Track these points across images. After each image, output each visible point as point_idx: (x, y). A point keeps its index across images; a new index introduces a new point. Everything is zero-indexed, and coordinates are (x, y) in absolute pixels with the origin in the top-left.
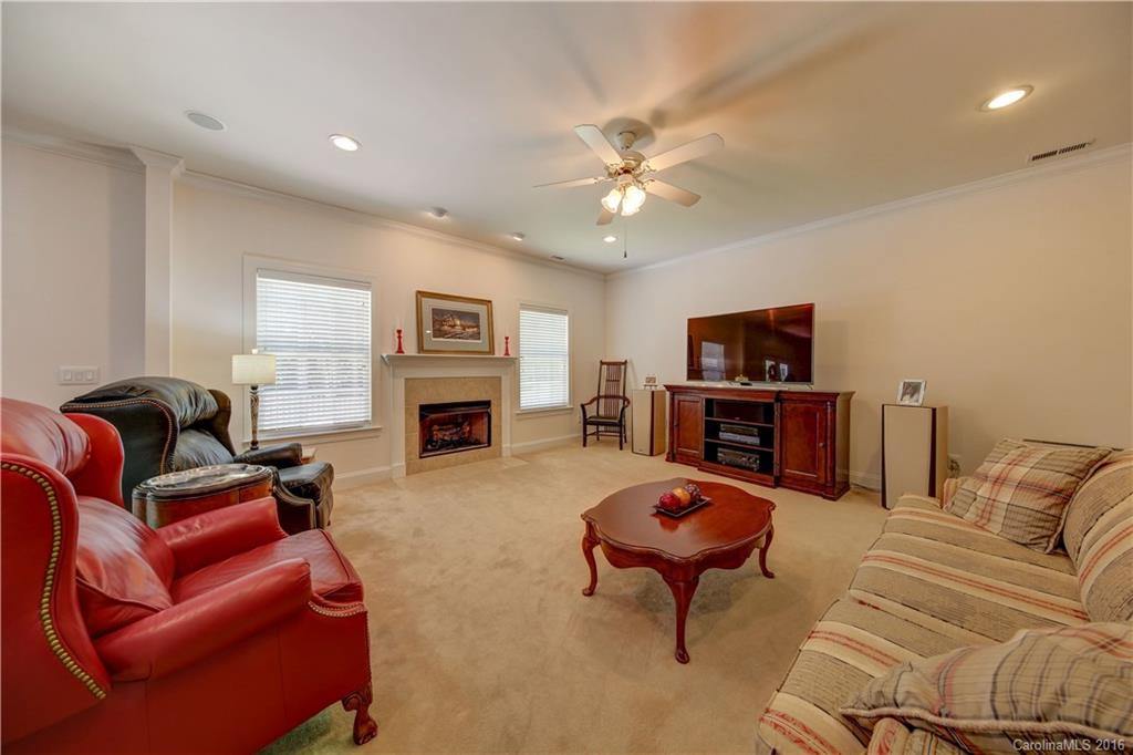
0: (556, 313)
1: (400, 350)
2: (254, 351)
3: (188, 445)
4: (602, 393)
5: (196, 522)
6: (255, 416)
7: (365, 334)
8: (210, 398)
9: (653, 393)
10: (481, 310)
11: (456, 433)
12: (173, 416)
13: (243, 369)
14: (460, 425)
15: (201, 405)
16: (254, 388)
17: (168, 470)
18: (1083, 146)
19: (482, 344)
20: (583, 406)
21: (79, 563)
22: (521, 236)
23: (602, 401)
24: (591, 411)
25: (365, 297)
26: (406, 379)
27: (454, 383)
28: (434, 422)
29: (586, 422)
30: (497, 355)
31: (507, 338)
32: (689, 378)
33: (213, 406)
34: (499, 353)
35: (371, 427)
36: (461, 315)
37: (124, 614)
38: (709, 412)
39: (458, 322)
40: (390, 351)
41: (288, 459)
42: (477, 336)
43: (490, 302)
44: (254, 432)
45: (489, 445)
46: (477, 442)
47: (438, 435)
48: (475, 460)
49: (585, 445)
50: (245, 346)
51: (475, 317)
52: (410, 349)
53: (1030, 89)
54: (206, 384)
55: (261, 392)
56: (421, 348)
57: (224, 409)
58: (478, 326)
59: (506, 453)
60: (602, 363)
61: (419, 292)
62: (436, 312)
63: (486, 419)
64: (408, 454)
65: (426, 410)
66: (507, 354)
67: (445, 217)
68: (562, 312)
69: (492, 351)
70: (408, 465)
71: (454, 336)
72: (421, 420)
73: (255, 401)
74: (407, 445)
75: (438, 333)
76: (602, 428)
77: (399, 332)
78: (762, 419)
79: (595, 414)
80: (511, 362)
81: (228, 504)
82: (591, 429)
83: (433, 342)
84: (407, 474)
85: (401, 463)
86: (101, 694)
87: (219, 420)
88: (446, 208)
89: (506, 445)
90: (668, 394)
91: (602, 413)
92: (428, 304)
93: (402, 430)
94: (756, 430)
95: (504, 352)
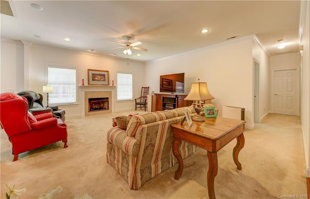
0: (129, 74)
1: (83, 84)
2: (48, 85)
3: (35, 104)
4: (142, 96)
5: (39, 115)
6: (48, 100)
7: (74, 80)
8: (39, 95)
9: (152, 96)
10: (106, 73)
11: (99, 106)
12: (33, 98)
13: (45, 89)
14: (100, 104)
15: (37, 97)
16: (48, 93)
17: (32, 108)
18: (235, 37)
19: (106, 83)
20: (135, 99)
21: (28, 114)
22: (115, 55)
23: (142, 98)
24: (138, 101)
25: (75, 71)
26: (85, 92)
27: (98, 92)
28: (93, 103)
29: (136, 104)
30: (110, 86)
31: (113, 81)
32: (160, 92)
33: (39, 97)
34: (111, 85)
35: (76, 104)
36: (100, 75)
37: (33, 121)
38: (163, 101)
39: (99, 77)
40: (81, 85)
41: (55, 109)
42: (105, 80)
43: (108, 71)
44: (48, 104)
45: (108, 109)
46: (105, 109)
47: (94, 107)
48: (104, 113)
49: (136, 110)
50: (46, 84)
51: (104, 75)
52: (86, 84)
53: (208, 30)
54: (38, 92)
55: (49, 95)
56: (89, 84)
57: (41, 98)
58: (105, 78)
59: (112, 112)
60: (142, 87)
61: (88, 69)
62: (93, 74)
63: (107, 103)
64: (85, 111)
65: (90, 100)
66: (113, 85)
67: (94, 51)
68: (131, 73)
69: (109, 84)
70: (85, 114)
71: (98, 80)
72: (89, 102)
73: (48, 96)
74: (85, 108)
75: (93, 80)
76: (142, 106)
77: (83, 80)
78: (174, 102)
79: (140, 102)
80: (114, 87)
81: (44, 113)
82: (138, 106)
83: (92, 82)
84: (85, 116)
85: (83, 113)
86: (31, 129)
87: (40, 100)
88: (93, 49)
89: (113, 110)
90: (155, 96)
91: (142, 101)
92: (91, 72)
93: (84, 105)
94: (173, 105)
95: (112, 85)
